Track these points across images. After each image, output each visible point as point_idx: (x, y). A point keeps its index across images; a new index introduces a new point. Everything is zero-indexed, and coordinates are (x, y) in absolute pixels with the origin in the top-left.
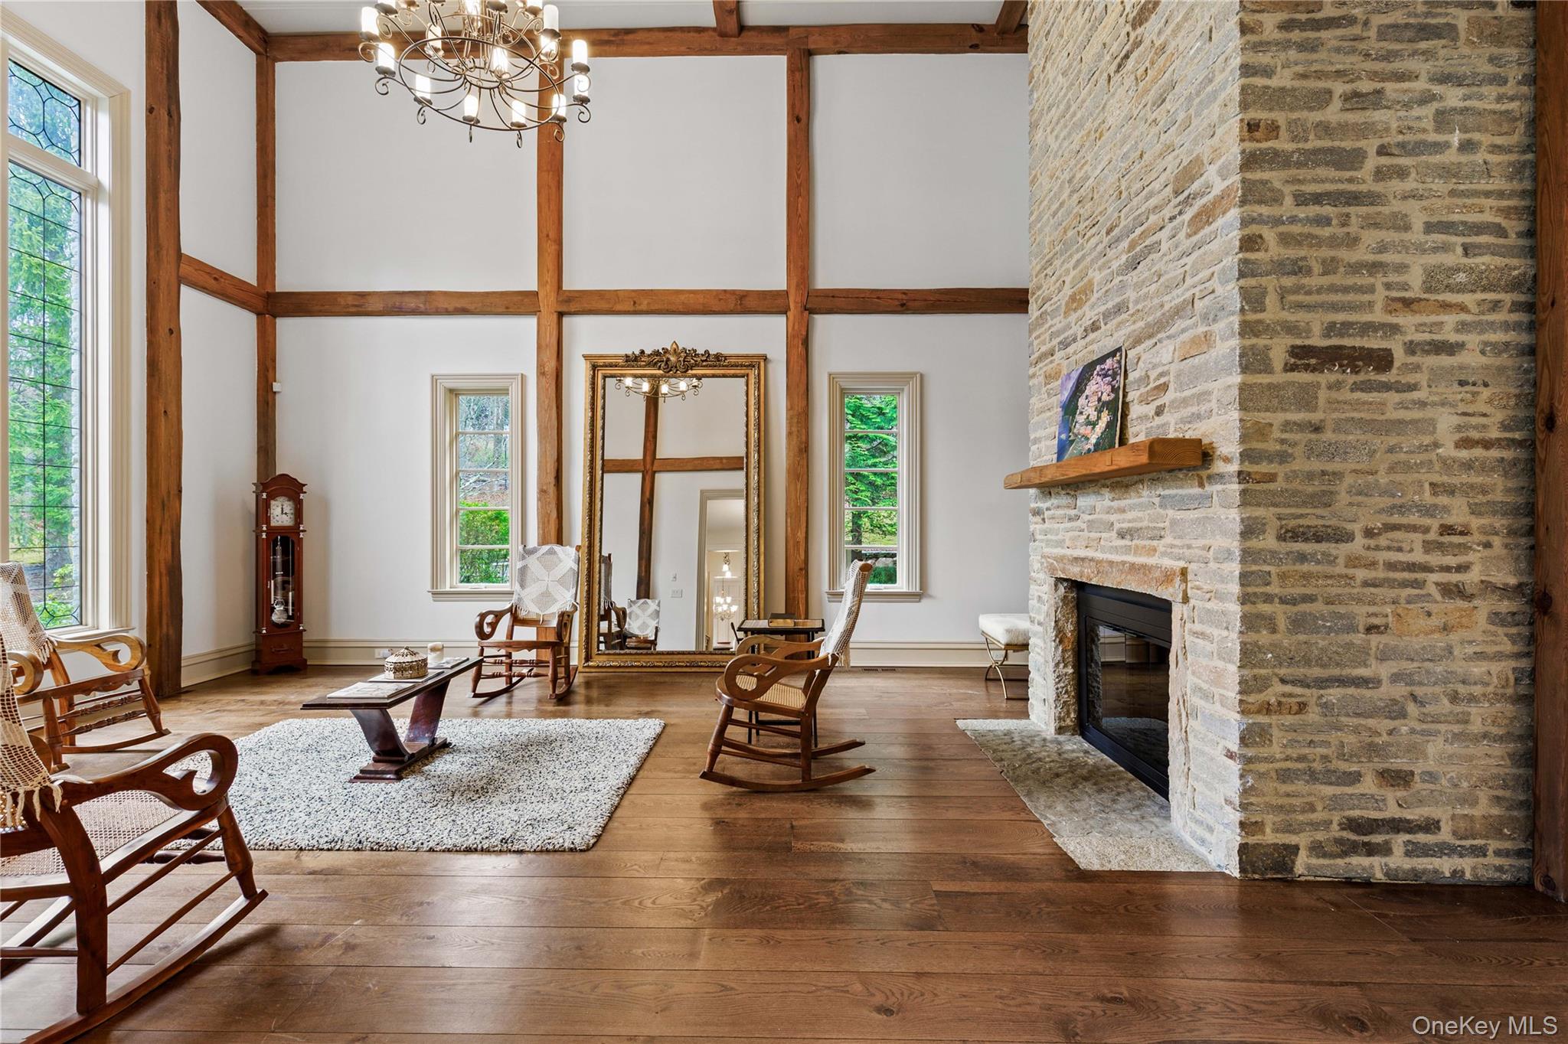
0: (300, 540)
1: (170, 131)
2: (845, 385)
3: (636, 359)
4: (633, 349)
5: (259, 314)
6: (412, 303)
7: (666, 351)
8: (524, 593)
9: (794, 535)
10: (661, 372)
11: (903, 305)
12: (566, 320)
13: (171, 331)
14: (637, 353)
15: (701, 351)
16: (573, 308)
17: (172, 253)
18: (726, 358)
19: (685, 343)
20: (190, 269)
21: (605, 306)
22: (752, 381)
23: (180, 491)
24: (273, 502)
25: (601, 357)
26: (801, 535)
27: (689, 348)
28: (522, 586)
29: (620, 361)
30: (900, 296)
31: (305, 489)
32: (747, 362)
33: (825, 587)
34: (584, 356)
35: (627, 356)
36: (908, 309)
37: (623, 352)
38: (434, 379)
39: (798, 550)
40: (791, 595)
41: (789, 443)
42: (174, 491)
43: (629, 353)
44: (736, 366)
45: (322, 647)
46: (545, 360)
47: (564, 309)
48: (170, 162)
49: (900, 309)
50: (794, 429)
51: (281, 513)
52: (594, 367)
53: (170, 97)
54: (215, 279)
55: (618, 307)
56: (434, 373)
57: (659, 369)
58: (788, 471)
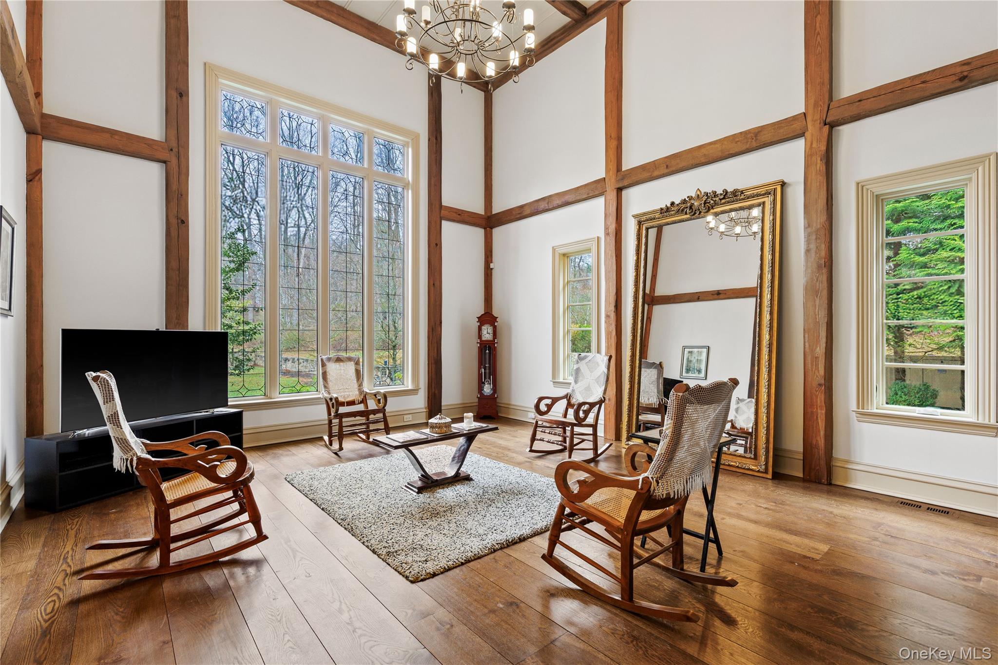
0: (495, 348)
1: (436, 147)
2: (878, 190)
3: (668, 209)
4: (665, 203)
5: (485, 228)
6: (543, 205)
7: (690, 198)
8: (576, 387)
9: (812, 350)
10: (688, 216)
11: (961, 79)
12: (624, 193)
13: (437, 244)
14: (669, 205)
15: (719, 191)
16: (626, 183)
17: (438, 206)
18: (742, 192)
19: (707, 188)
20: (446, 212)
21: (646, 175)
22: (768, 207)
23: (441, 323)
24: (483, 327)
25: (644, 214)
26: (820, 350)
27: (709, 191)
28: (576, 382)
29: (657, 215)
30: (958, 70)
31: (498, 320)
32: (763, 191)
33: (853, 406)
34: (633, 216)
35: (662, 209)
36: (971, 82)
37: (659, 207)
38: (554, 249)
39: (817, 365)
40: (809, 410)
41: (807, 261)
42: (438, 323)
43: (663, 206)
44: (753, 196)
45: (508, 408)
46: (609, 224)
47: (620, 185)
48: (436, 162)
49: (959, 84)
50: (813, 246)
51: (487, 333)
52: (640, 223)
53: (436, 130)
54: (459, 214)
55: (656, 173)
56: (554, 245)
57: (686, 213)
58: (806, 288)
